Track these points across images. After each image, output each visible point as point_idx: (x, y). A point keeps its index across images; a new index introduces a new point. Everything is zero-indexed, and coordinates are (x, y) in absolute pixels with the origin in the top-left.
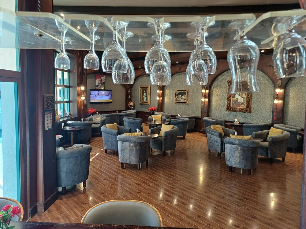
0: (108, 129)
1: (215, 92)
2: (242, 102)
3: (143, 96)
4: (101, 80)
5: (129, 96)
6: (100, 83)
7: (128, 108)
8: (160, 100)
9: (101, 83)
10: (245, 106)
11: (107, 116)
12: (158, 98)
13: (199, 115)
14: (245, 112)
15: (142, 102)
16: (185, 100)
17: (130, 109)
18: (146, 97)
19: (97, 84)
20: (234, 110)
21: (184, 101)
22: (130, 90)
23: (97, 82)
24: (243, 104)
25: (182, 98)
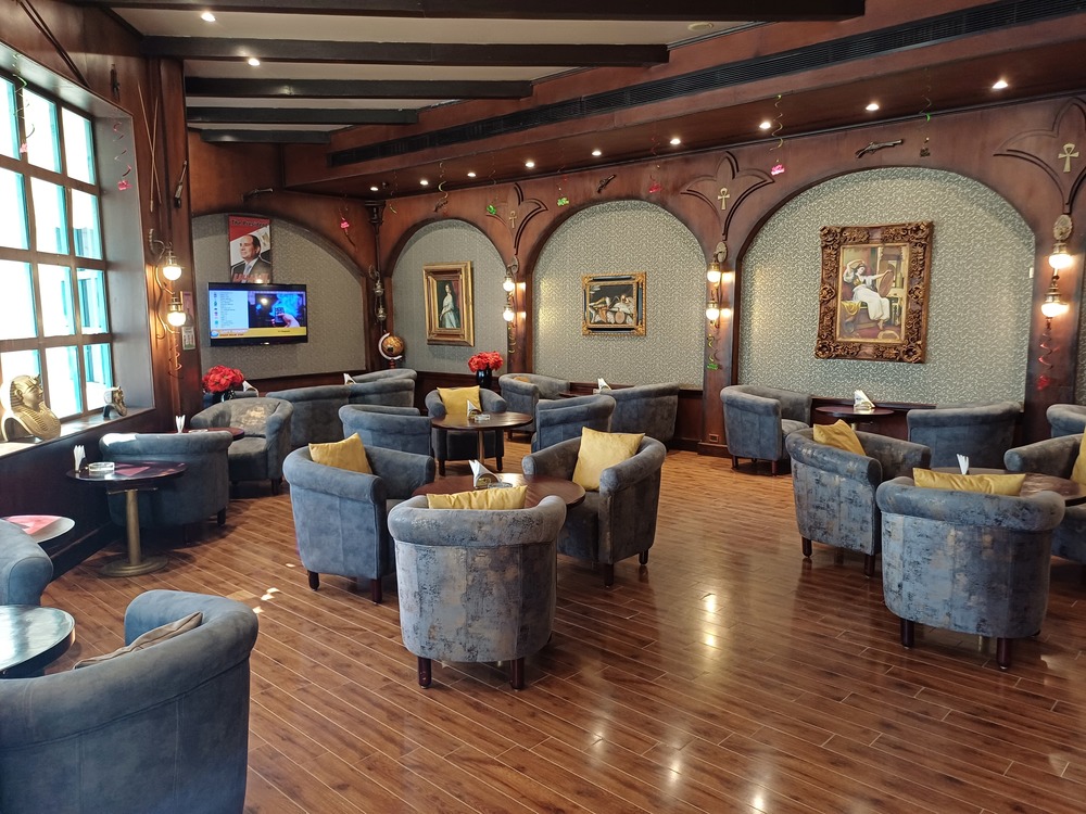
0: (321, 471)
1: (761, 280)
2: (886, 316)
3: (441, 307)
4: (256, 242)
5: (381, 311)
6: (249, 254)
7: (378, 362)
8: (519, 322)
9: (254, 257)
10: (900, 332)
11: (294, 400)
12: (509, 315)
13: (693, 379)
14: (901, 360)
15: (438, 335)
16: (629, 320)
17: (386, 365)
18: (456, 310)
19: (236, 259)
20: (852, 353)
21: (624, 323)
22: (383, 287)
23: (238, 250)
24: (888, 324)
25: (615, 313)
